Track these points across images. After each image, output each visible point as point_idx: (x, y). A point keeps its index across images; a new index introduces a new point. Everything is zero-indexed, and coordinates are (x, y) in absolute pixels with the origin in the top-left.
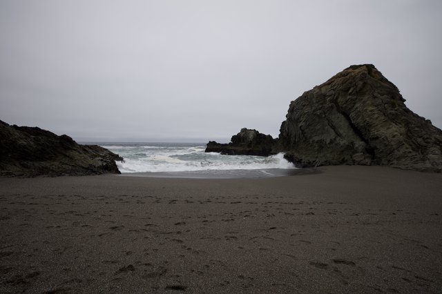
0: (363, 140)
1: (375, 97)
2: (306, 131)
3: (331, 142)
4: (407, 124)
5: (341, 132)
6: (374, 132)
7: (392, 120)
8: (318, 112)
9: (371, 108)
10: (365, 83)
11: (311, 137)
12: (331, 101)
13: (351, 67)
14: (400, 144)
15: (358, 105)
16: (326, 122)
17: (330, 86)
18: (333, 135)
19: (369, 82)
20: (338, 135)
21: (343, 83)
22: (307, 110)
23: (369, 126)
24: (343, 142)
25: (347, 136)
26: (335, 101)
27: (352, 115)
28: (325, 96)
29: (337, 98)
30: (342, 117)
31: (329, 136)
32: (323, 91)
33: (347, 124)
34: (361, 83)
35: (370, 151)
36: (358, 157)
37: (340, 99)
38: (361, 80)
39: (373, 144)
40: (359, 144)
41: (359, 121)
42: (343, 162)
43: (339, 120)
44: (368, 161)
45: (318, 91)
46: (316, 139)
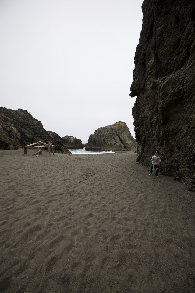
0: (123, 144)
1: (126, 132)
2: (105, 140)
3: (114, 144)
4: (133, 140)
5: (117, 141)
6: (126, 142)
7: (130, 139)
8: (110, 134)
9: (125, 136)
10: (124, 128)
11: (107, 142)
12: (115, 132)
13: (120, 122)
14: (132, 146)
15: (122, 134)
16: (113, 138)
17: (114, 127)
18: (114, 142)
20: (116, 142)
21: (119, 127)
22: (106, 133)
23: (125, 140)
24: (118, 144)
25: (119, 143)
26: (116, 132)
27: (121, 137)
28: (112, 129)
29: (117, 131)
30: (117, 137)
31: (113, 143)
32: (112, 127)
33: (119, 139)
34: (123, 128)
35: (125, 147)
36: (123, 148)
37: (118, 132)
38: (124, 127)
39: (126, 145)
40: (122, 145)
41: (122, 139)
42: (119, 150)
43: (117, 138)
44: (125, 150)
45: (110, 127)
46: (109, 143)
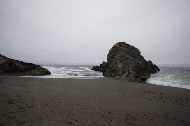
19: (118, 49)
